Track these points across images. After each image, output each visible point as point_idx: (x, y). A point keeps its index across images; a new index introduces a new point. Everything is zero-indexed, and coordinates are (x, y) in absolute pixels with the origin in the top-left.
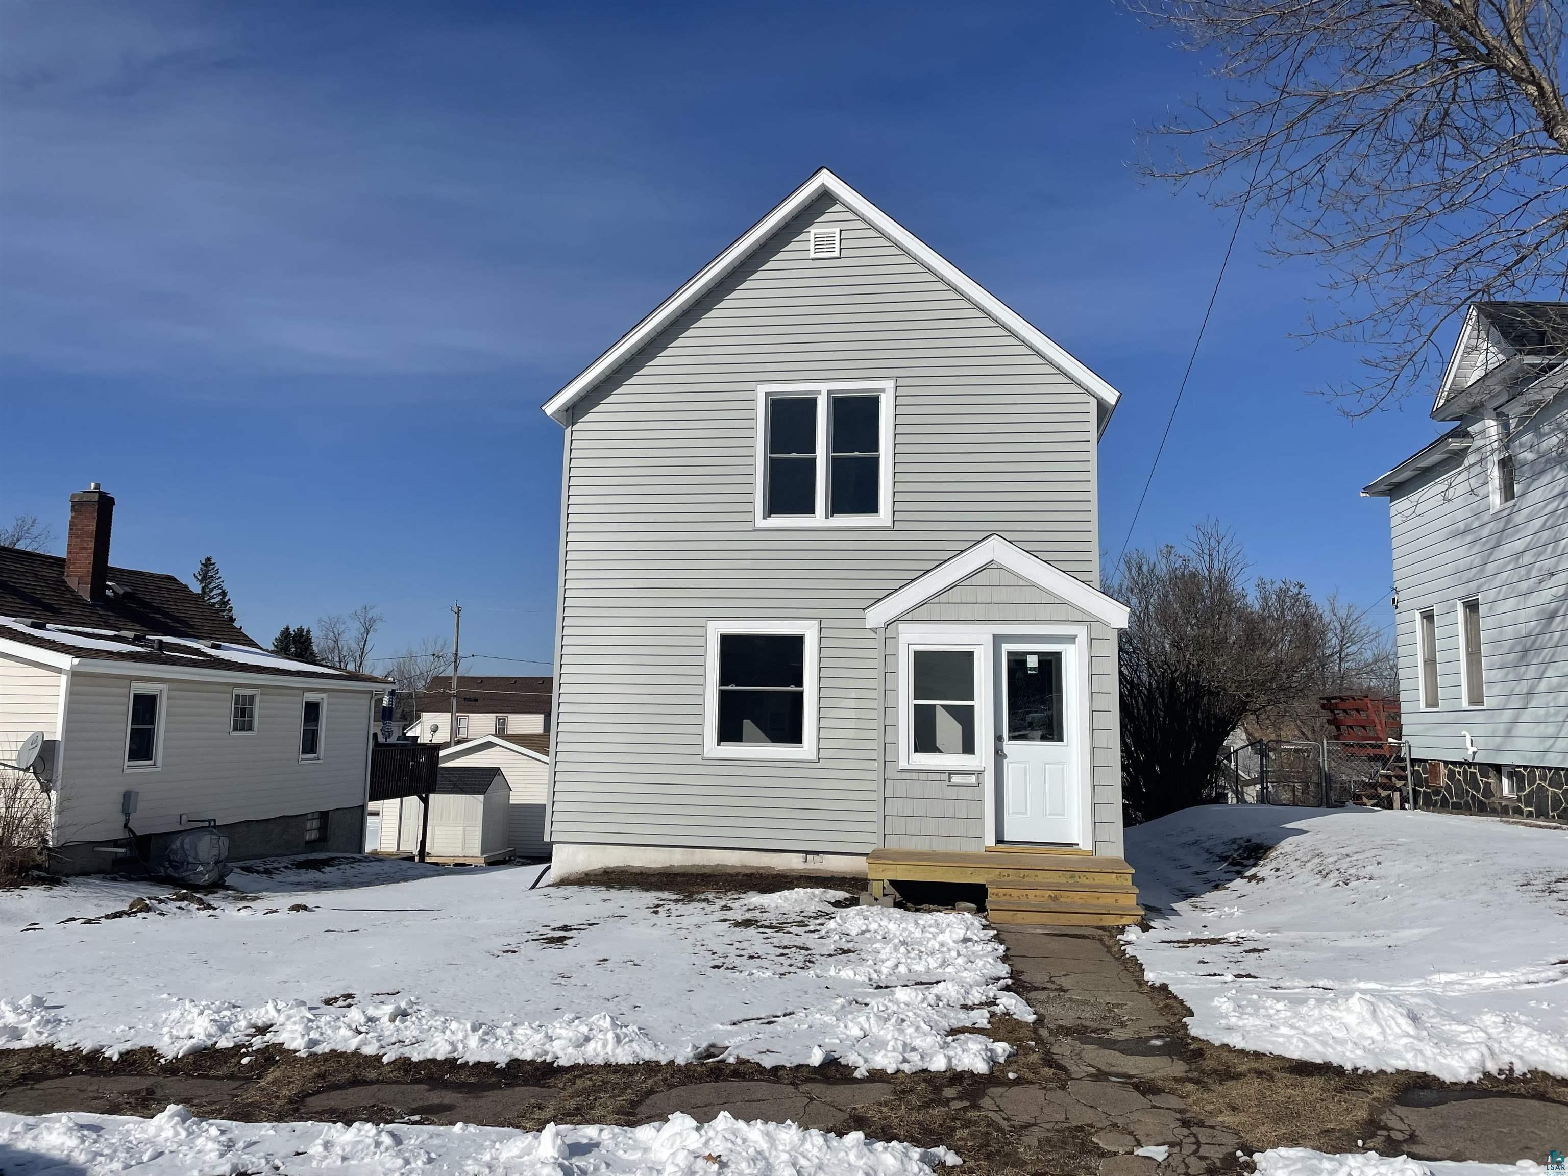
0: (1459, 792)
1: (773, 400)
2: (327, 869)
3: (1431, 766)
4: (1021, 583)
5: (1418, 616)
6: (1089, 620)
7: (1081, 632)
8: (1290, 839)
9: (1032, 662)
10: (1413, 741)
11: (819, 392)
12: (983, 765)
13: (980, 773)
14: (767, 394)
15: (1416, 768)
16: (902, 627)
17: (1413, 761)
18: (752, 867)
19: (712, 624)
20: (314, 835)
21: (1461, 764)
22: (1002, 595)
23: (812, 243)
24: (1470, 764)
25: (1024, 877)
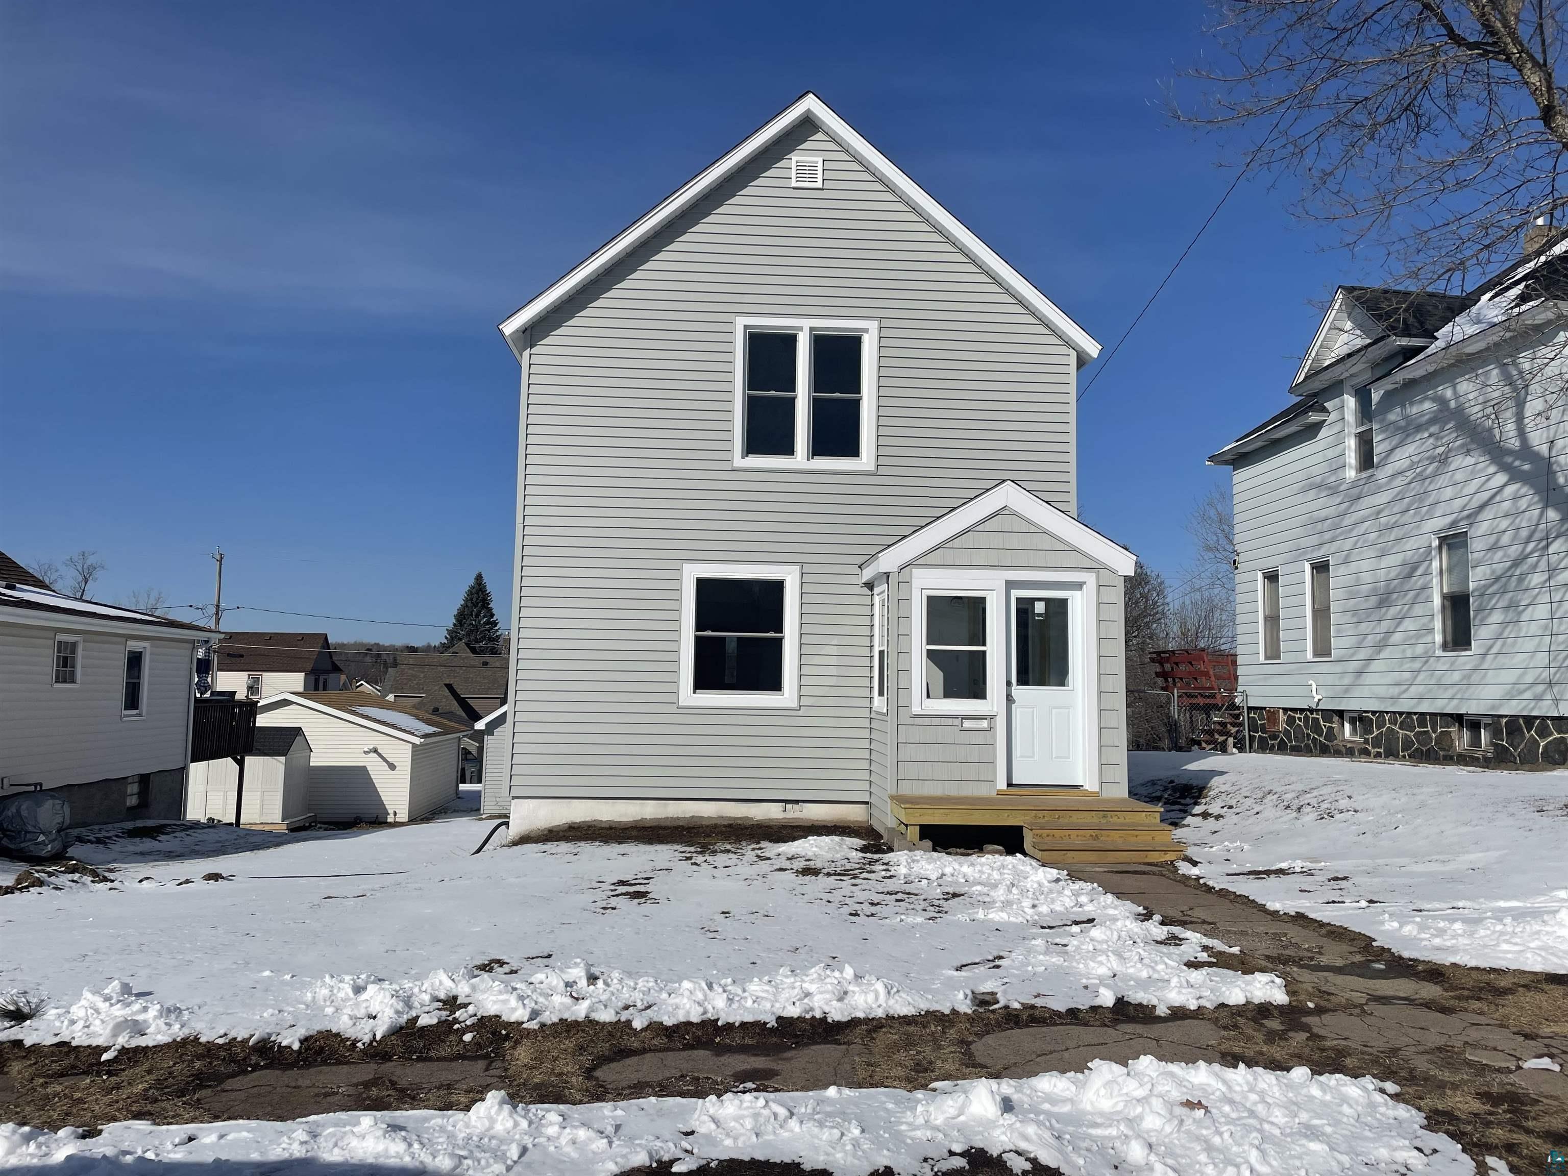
0: (1300, 736)
1: (750, 334)
2: (162, 837)
3: (1272, 714)
4: (1033, 529)
5: (1260, 575)
6: (1097, 567)
7: (1090, 579)
8: (1216, 778)
9: (1040, 608)
10: (1250, 690)
11: (801, 329)
12: (995, 709)
13: (992, 718)
14: (746, 327)
15: (1252, 715)
16: (916, 571)
17: (1250, 709)
18: (730, 818)
19: (687, 567)
20: (132, 801)
21: (1302, 710)
22: (1014, 541)
23: (794, 171)
24: (1311, 711)
25: (1058, 818)
